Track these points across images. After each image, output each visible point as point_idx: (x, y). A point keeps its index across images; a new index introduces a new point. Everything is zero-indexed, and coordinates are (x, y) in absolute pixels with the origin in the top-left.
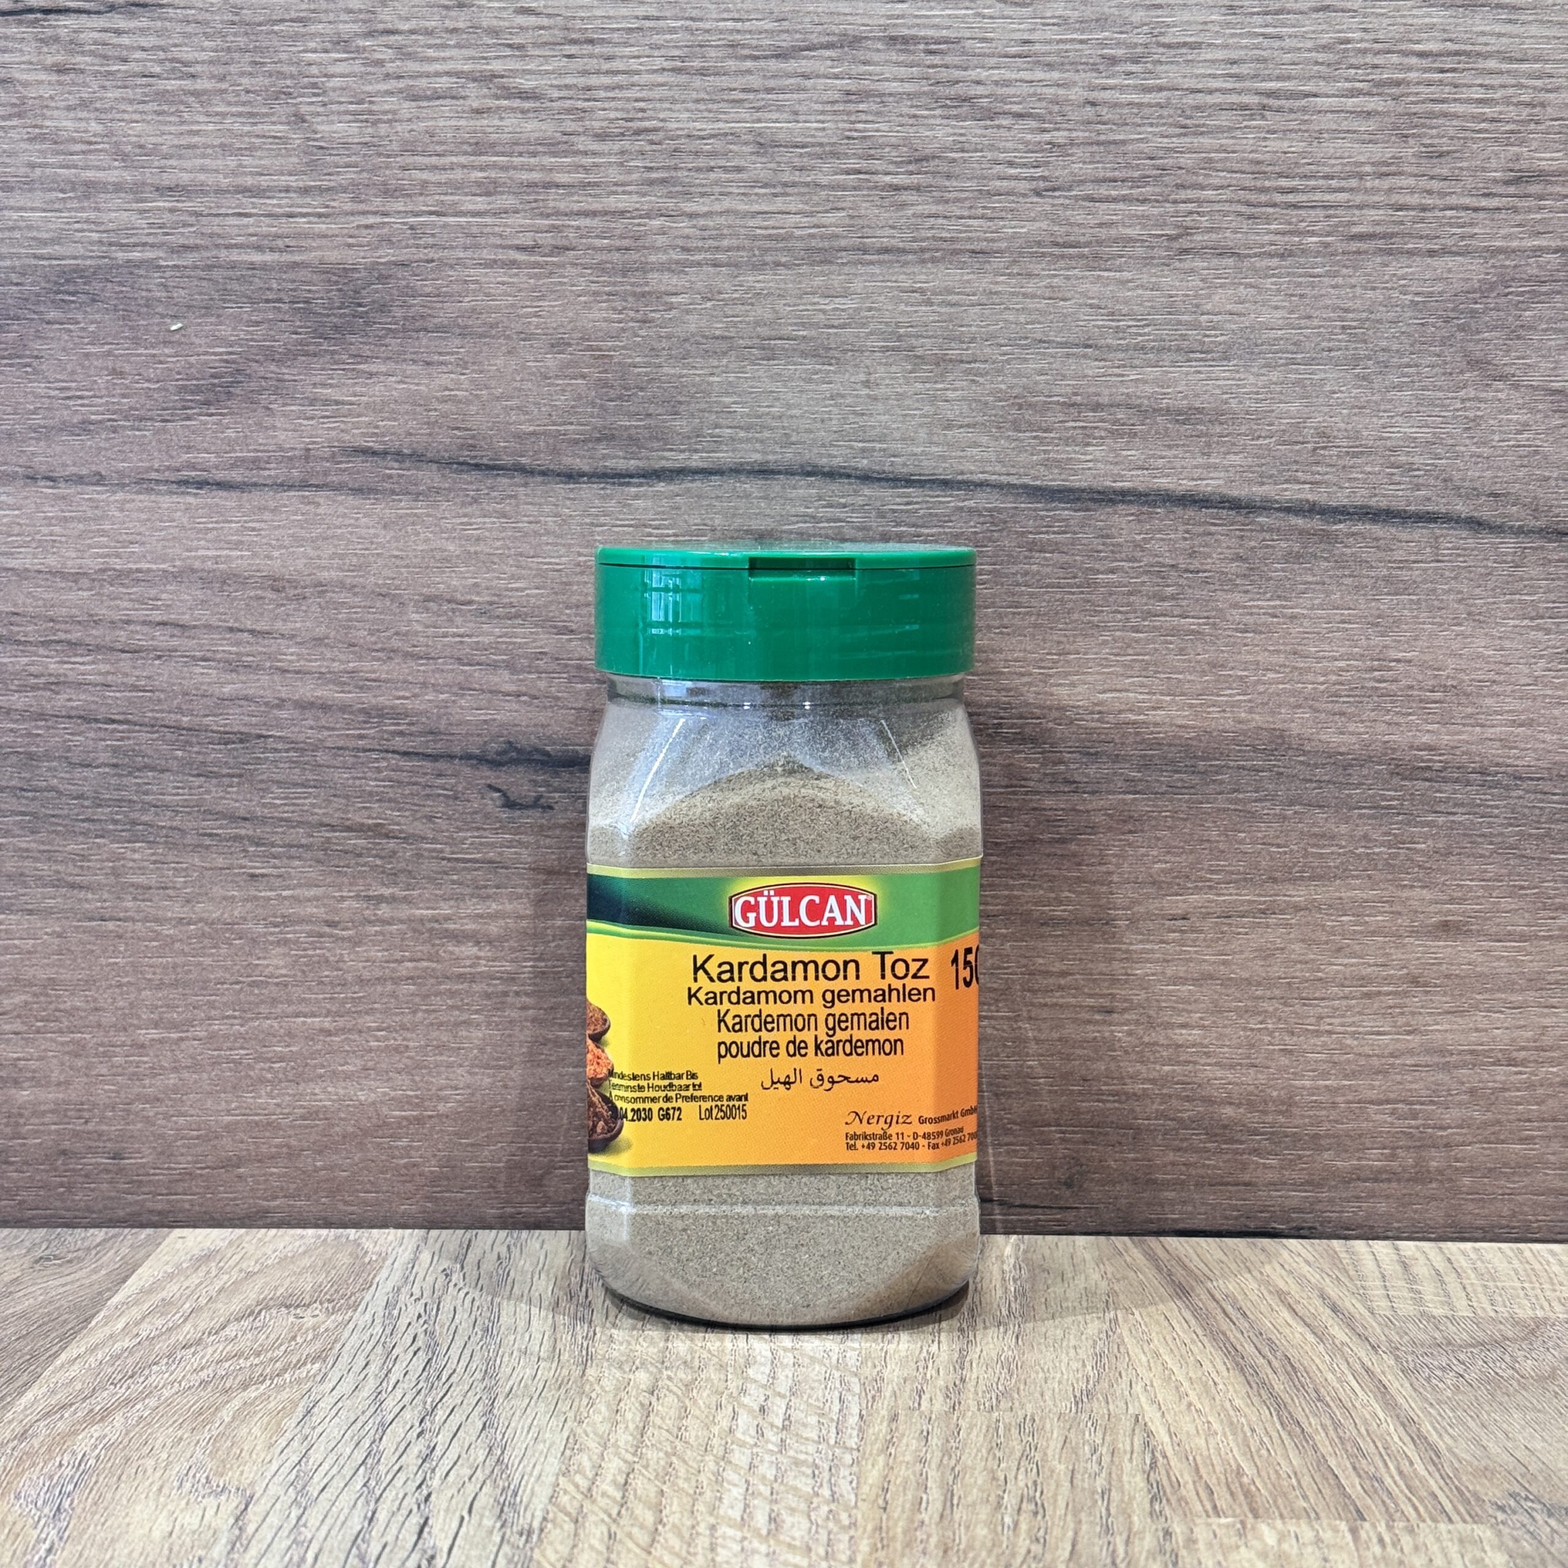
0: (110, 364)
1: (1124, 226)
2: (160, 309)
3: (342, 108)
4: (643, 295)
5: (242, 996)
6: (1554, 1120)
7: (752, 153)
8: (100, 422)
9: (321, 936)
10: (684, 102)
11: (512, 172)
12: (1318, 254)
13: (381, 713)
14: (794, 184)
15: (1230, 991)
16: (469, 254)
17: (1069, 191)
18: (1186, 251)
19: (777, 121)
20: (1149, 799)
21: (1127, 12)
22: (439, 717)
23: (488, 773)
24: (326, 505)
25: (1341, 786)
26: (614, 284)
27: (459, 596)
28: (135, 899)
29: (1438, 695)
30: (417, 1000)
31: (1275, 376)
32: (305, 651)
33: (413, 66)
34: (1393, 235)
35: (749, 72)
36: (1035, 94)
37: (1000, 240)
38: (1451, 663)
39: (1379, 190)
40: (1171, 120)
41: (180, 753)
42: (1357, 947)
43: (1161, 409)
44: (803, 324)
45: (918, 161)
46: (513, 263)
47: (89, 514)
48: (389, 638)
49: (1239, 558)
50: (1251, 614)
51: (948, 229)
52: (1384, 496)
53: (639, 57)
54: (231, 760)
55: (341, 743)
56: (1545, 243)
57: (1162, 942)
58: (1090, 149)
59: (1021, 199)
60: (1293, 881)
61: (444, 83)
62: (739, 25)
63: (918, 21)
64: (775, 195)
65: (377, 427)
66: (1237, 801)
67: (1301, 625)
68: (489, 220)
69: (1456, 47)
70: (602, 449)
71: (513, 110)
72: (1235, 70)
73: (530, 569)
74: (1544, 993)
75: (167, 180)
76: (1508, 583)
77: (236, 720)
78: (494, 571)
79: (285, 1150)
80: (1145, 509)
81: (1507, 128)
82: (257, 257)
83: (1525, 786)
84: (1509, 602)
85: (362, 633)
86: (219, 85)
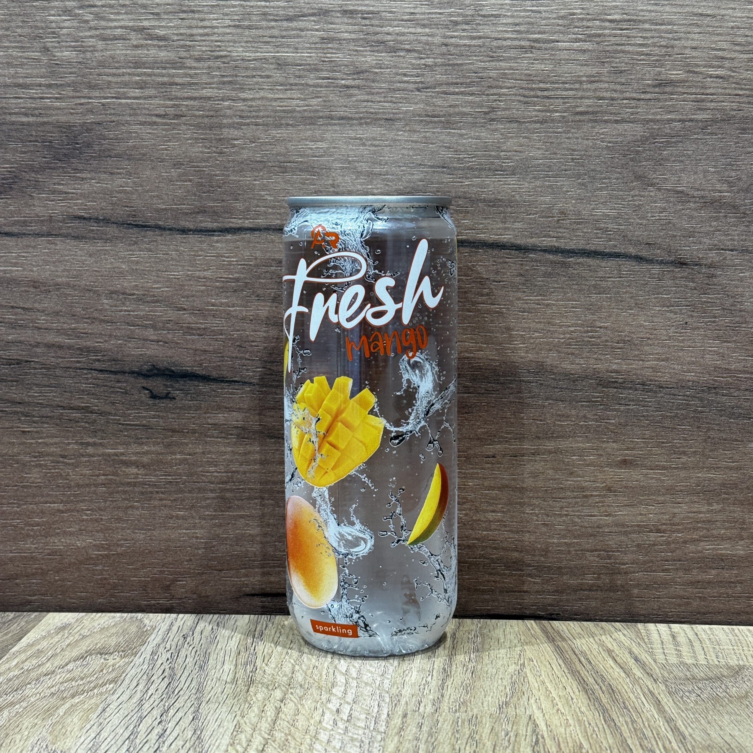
1: (462, 107)
3: (68, 44)
4: (220, 140)
5: (18, 493)
6: (680, 560)
7: (275, 69)
9: (58, 462)
10: (240, 42)
11: (153, 77)
12: (560, 122)
13: (88, 350)
14: (296, 85)
15: (516, 494)
16: (132, 118)
17: (434, 89)
18: (493, 120)
19: (287, 52)
20: (475, 396)
22: (118, 352)
23: (143, 381)
24: (60, 245)
25: (573, 390)
26: (206, 134)
27: (127, 291)
29: (621, 345)
30: (107, 495)
31: (538, 183)
32: (49, 318)
33: (103, 23)
34: (597, 112)
35: (273, 27)
36: (417, 40)
37: (399, 113)
38: (627, 328)
39: (590, 90)
40: (485, 54)
42: (581, 472)
43: (481, 199)
44: (301, 155)
45: (358, 73)
46: (155, 123)
48: (92, 312)
49: (521, 275)
50: (527, 303)
51: (374, 107)
52: (593, 244)
53: (217, 20)
54: (12, 373)
55: (68, 365)
56: (673, 117)
57: (482, 469)
58: (445, 68)
59: (410, 93)
60: (548, 438)
61: (119, 32)
62: (268, 4)
63: (358, 2)
64: (286, 90)
65: (86, 205)
66: (520, 398)
67: (552, 309)
68: (142, 101)
69: (629, 17)
70: (200, 218)
71: (154, 46)
72: (517, 28)
73: (164, 278)
74: (674, 496)
76: (655, 289)
77: (14, 353)
78: (145, 278)
79: (40, 571)
80: (473, 250)
81: (655, 58)
82: (25, 119)
83: (664, 391)
84: (655, 298)
85: (79, 309)
86: (6, 33)
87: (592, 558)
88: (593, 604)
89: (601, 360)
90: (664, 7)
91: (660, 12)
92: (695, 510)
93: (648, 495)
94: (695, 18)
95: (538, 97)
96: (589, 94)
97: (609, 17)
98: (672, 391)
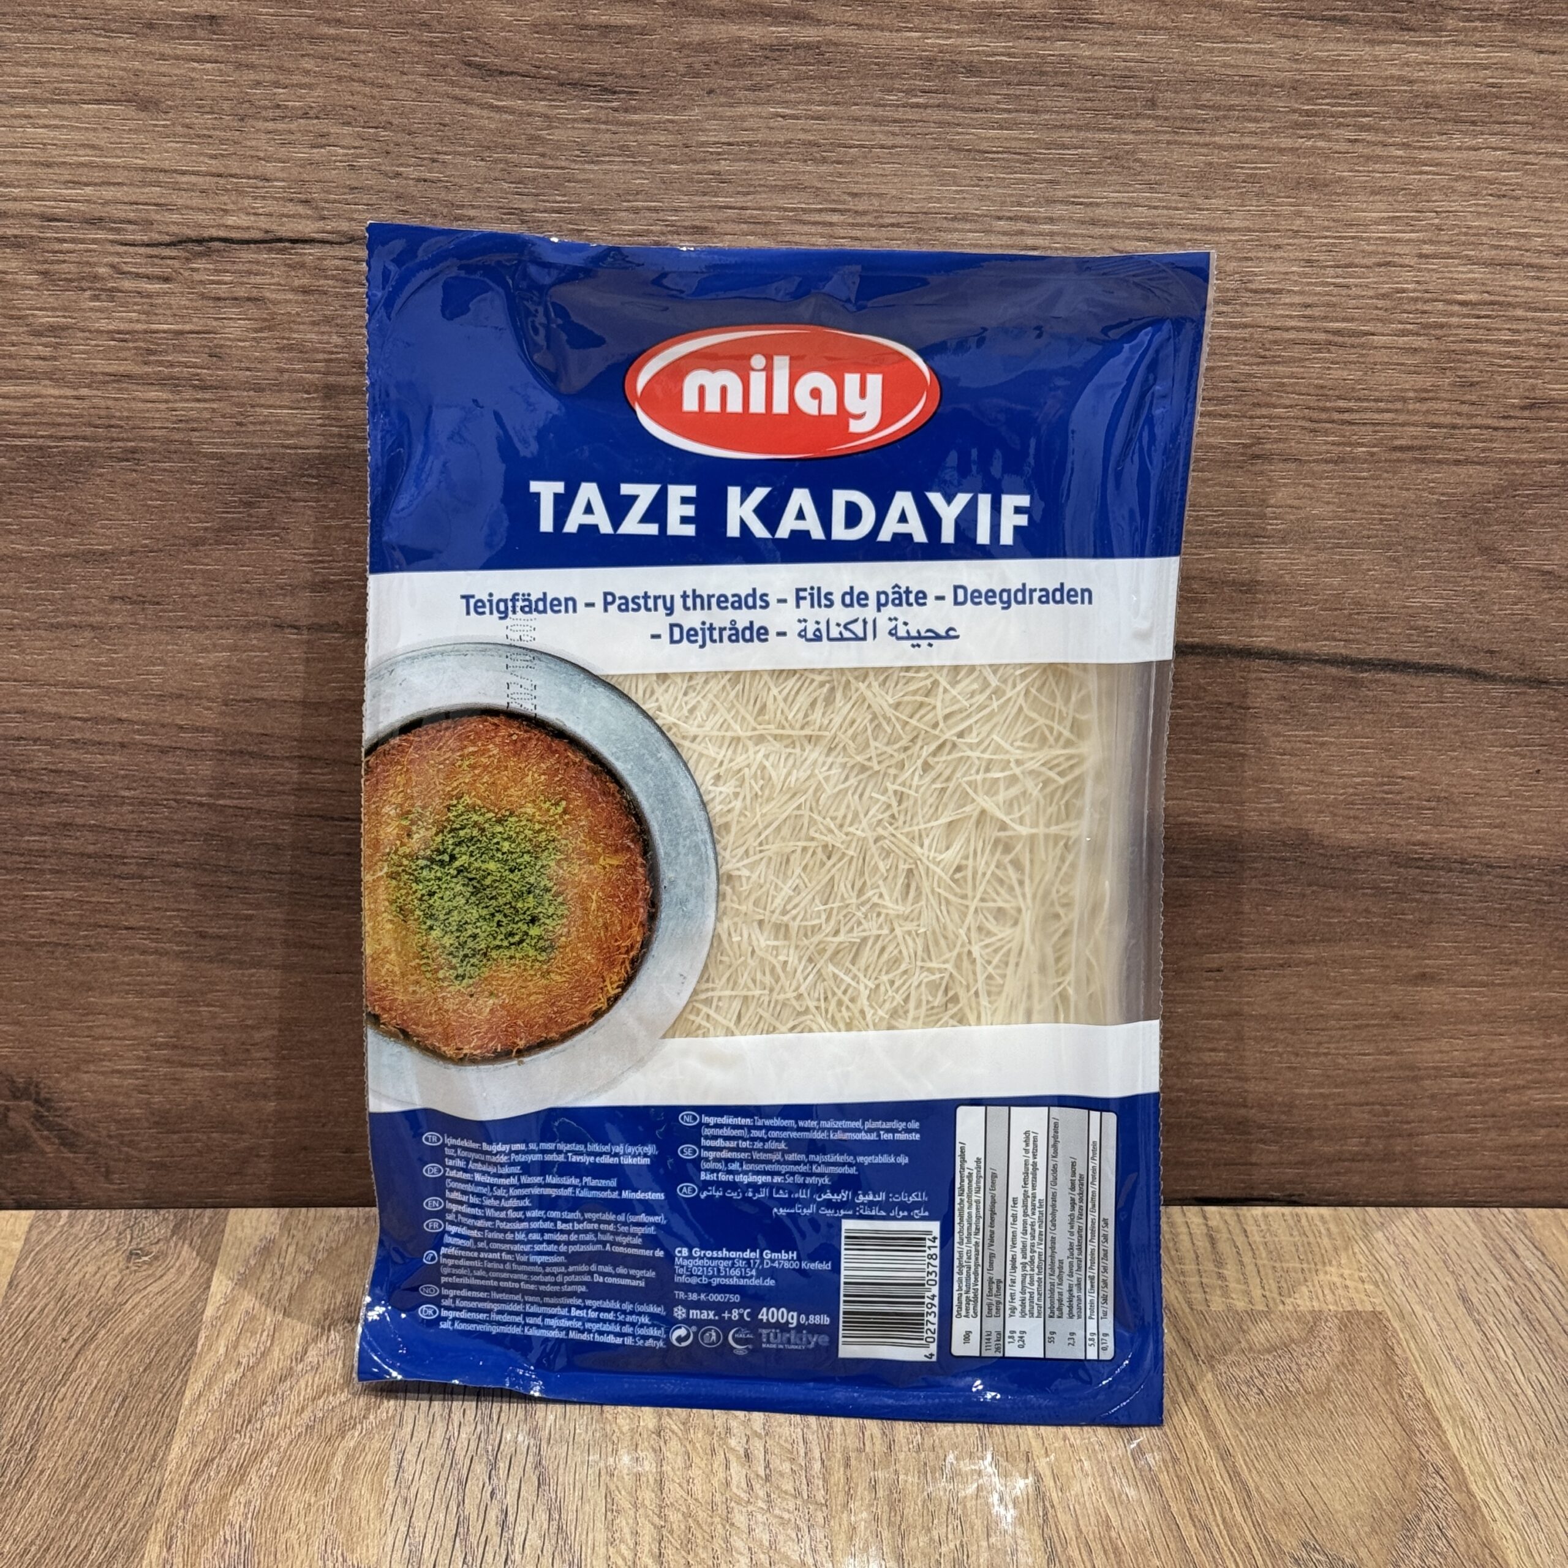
88: (1356, 1179)
89: (1400, 826)
90: (1552, 283)
92: (1524, 1044)
93: (1455, 1023)
96: (1416, 418)
97: (1460, 297)
98: (1507, 872)
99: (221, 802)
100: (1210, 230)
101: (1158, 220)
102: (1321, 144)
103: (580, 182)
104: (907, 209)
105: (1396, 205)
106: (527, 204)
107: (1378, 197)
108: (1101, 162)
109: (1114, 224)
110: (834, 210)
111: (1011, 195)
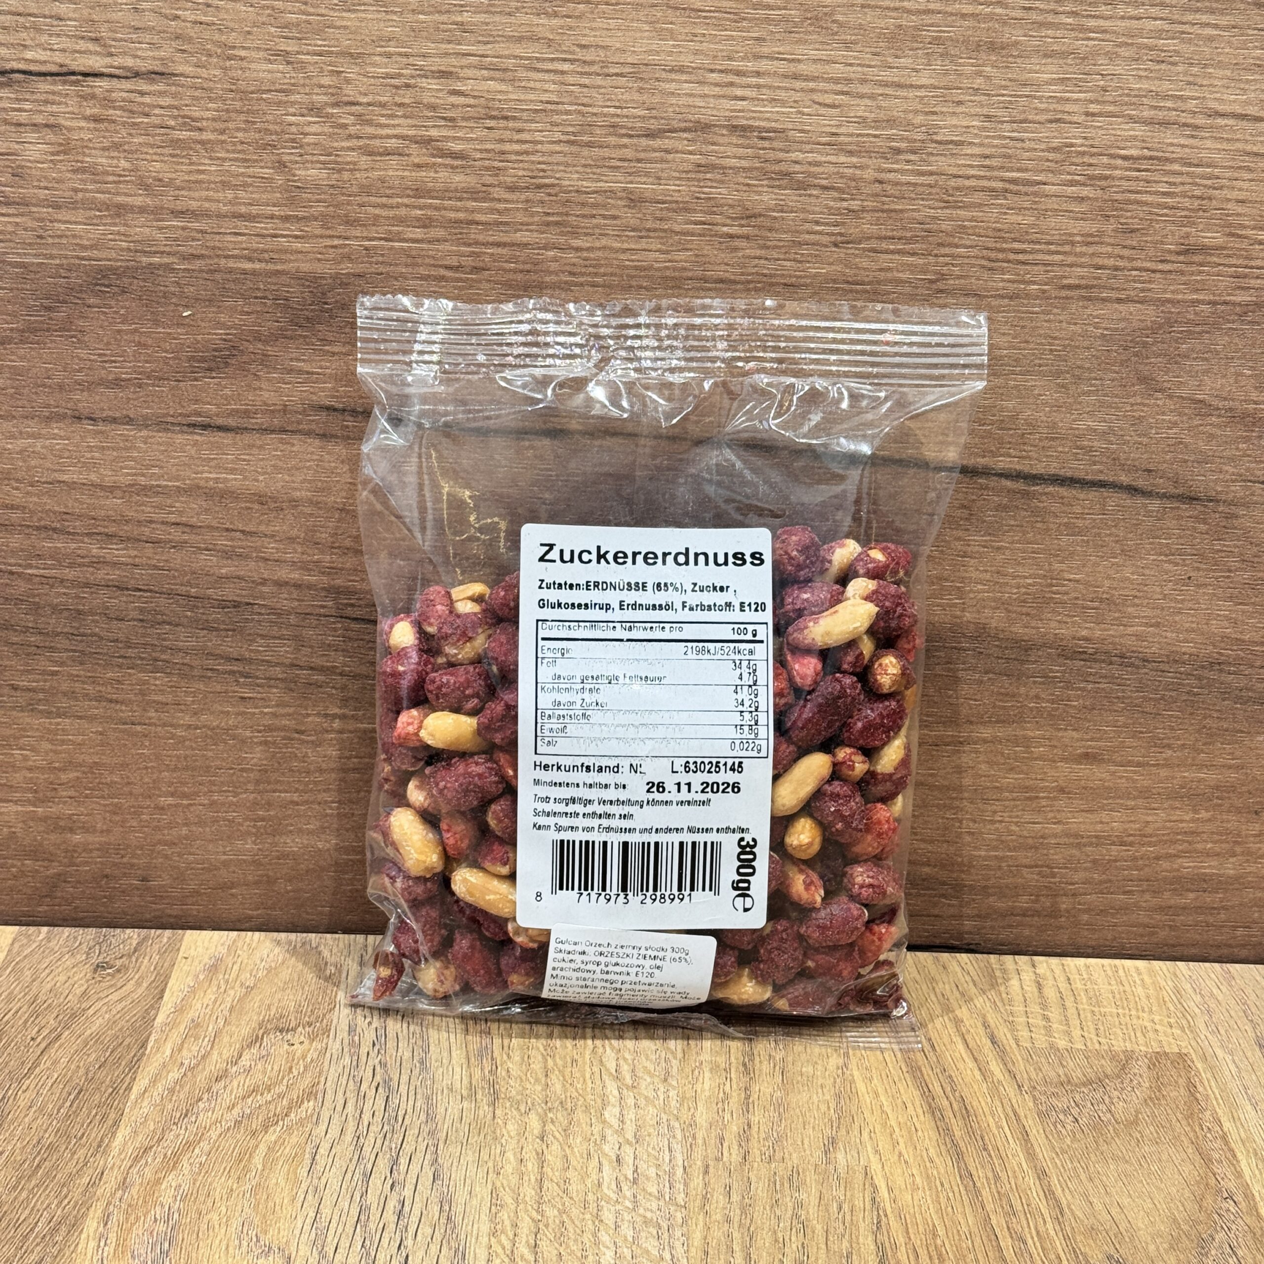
0: (137, 339)
1: (898, 271)
2: (174, 300)
3: (315, 158)
5: (234, 778)
6: (1148, 881)
7: (625, 206)
8: (129, 380)
9: (292, 739)
10: (574, 166)
11: (443, 212)
12: (1037, 297)
13: (337, 591)
14: (655, 230)
16: (410, 270)
17: (859, 244)
18: (942, 291)
19: (644, 183)
21: (911, 116)
24: (298, 445)
25: (1023, 662)
28: (156, 711)
29: (1095, 604)
30: (360, 783)
31: (999, 382)
32: (281, 546)
33: (370, 130)
34: (1092, 287)
35: (625, 146)
36: (838, 173)
37: (805, 277)
38: (1107, 583)
39: (1085, 254)
40: (937, 197)
41: (189, 613)
42: (1024, 767)
45: (748, 217)
46: (443, 278)
47: (121, 445)
48: (344, 540)
49: (964, 507)
50: (969, 545)
51: (769, 267)
52: (1070, 468)
53: (542, 131)
54: (227, 620)
55: (308, 611)
56: (1201, 297)
58: (877, 215)
59: (823, 249)
60: (984, 723)
61: (392, 143)
62: (619, 111)
63: (754, 115)
64: (641, 237)
65: (337, 391)
66: (949, 670)
67: (1004, 554)
68: (424, 246)
69: (1152, 153)
71: (446, 166)
72: (987, 162)
74: (1149, 800)
75: (179, 205)
76: (1152, 531)
77: (230, 592)
79: (265, 878)
80: (899, 470)
81: (1183, 213)
82: (248, 266)
83: (1150, 666)
84: (1151, 543)
85: (323, 535)
86: (220, 137)
87: (1029, 876)
88: (1027, 932)
89: (1067, 623)
90: (1205, 141)
91: (1198, 148)
92: (1175, 818)
93: (1114, 798)
94: (1247, 158)
95: (1009, 261)
96: (1083, 260)
97: (1123, 152)
98: (1162, 666)
99: (29, 571)
100: (899, 86)
101: (852, 76)
102: (999, 10)
103: (339, 28)
104: (629, 60)
105: (1066, 68)
106: (292, 47)
107: (1049, 60)
108: (802, 22)
109: (814, 79)
110: (565, 60)
111: (722, 51)
